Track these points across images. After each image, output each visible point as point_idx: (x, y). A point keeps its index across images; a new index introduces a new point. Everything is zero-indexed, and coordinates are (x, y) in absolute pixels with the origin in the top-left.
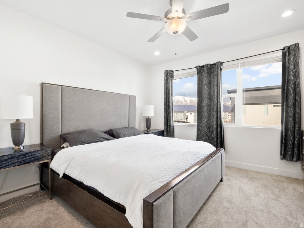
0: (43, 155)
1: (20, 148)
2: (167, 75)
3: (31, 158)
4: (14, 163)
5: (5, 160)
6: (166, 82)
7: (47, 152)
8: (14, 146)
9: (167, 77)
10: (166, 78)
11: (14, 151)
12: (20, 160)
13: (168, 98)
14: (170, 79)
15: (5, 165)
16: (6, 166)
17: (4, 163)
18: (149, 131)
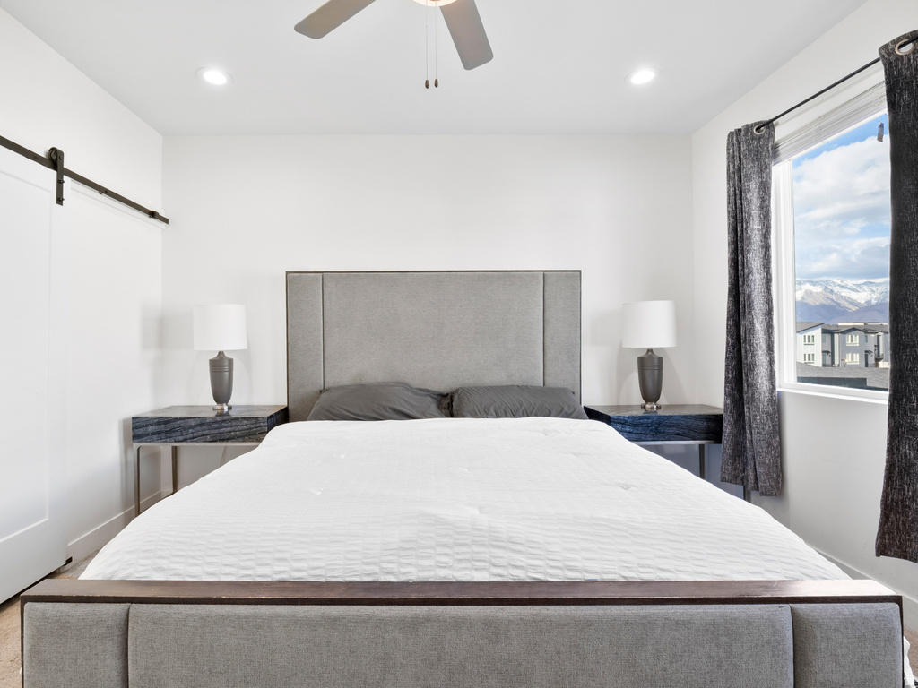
0: (250, 429)
1: (223, 409)
2: (737, 154)
3: (230, 432)
4: (204, 435)
5: (192, 427)
6: (734, 185)
7: (258, 425)
8: (216, 404)
9: (737, 163)
10: (731, 169)
11: (216, 413)
12: (212, 432)
13: (743, 263)
14: (749, 166)
15: (191, 436)
16: (193, 438)
17: (191, 431)
18: (652, 408)
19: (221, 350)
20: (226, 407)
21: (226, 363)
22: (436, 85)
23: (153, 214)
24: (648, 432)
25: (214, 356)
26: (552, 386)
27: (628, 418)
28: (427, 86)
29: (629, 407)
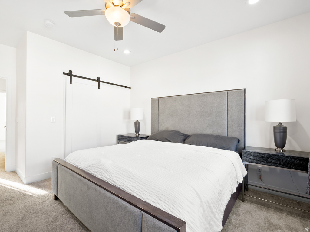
8: (136, 133)
18: (280, 151)
19: (137, 119)
20: (138, 134)
21: (138, 123)
22: (117, 50)
23: (126, 87)
24: (262, 160)
25: (135, 121)
26: (230, 136)
27: (252, 152)
28: (115, 51)
29: (270, 149)
